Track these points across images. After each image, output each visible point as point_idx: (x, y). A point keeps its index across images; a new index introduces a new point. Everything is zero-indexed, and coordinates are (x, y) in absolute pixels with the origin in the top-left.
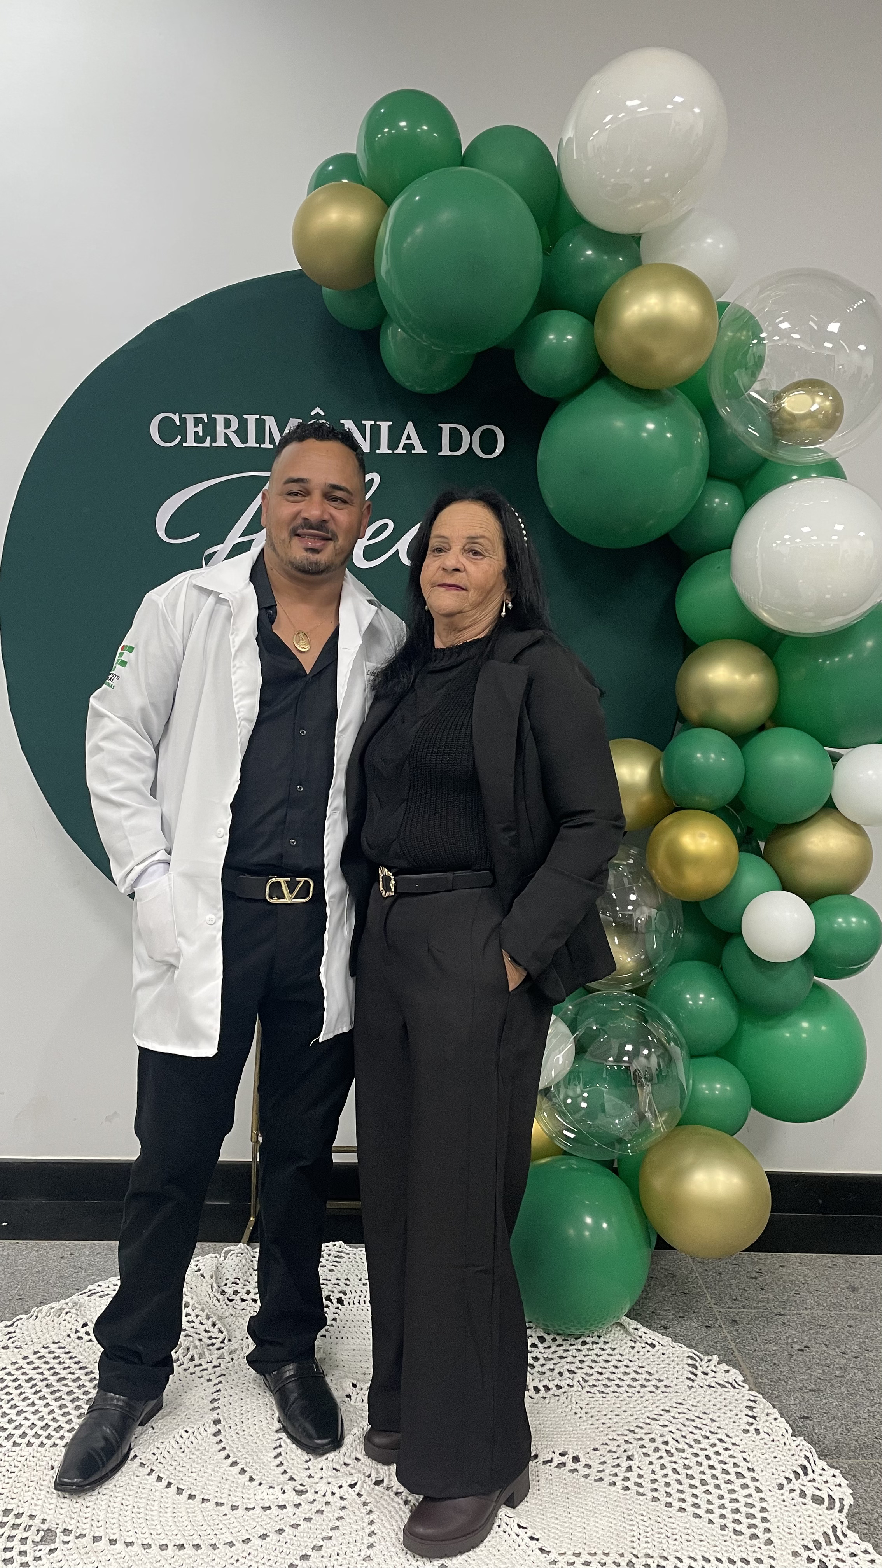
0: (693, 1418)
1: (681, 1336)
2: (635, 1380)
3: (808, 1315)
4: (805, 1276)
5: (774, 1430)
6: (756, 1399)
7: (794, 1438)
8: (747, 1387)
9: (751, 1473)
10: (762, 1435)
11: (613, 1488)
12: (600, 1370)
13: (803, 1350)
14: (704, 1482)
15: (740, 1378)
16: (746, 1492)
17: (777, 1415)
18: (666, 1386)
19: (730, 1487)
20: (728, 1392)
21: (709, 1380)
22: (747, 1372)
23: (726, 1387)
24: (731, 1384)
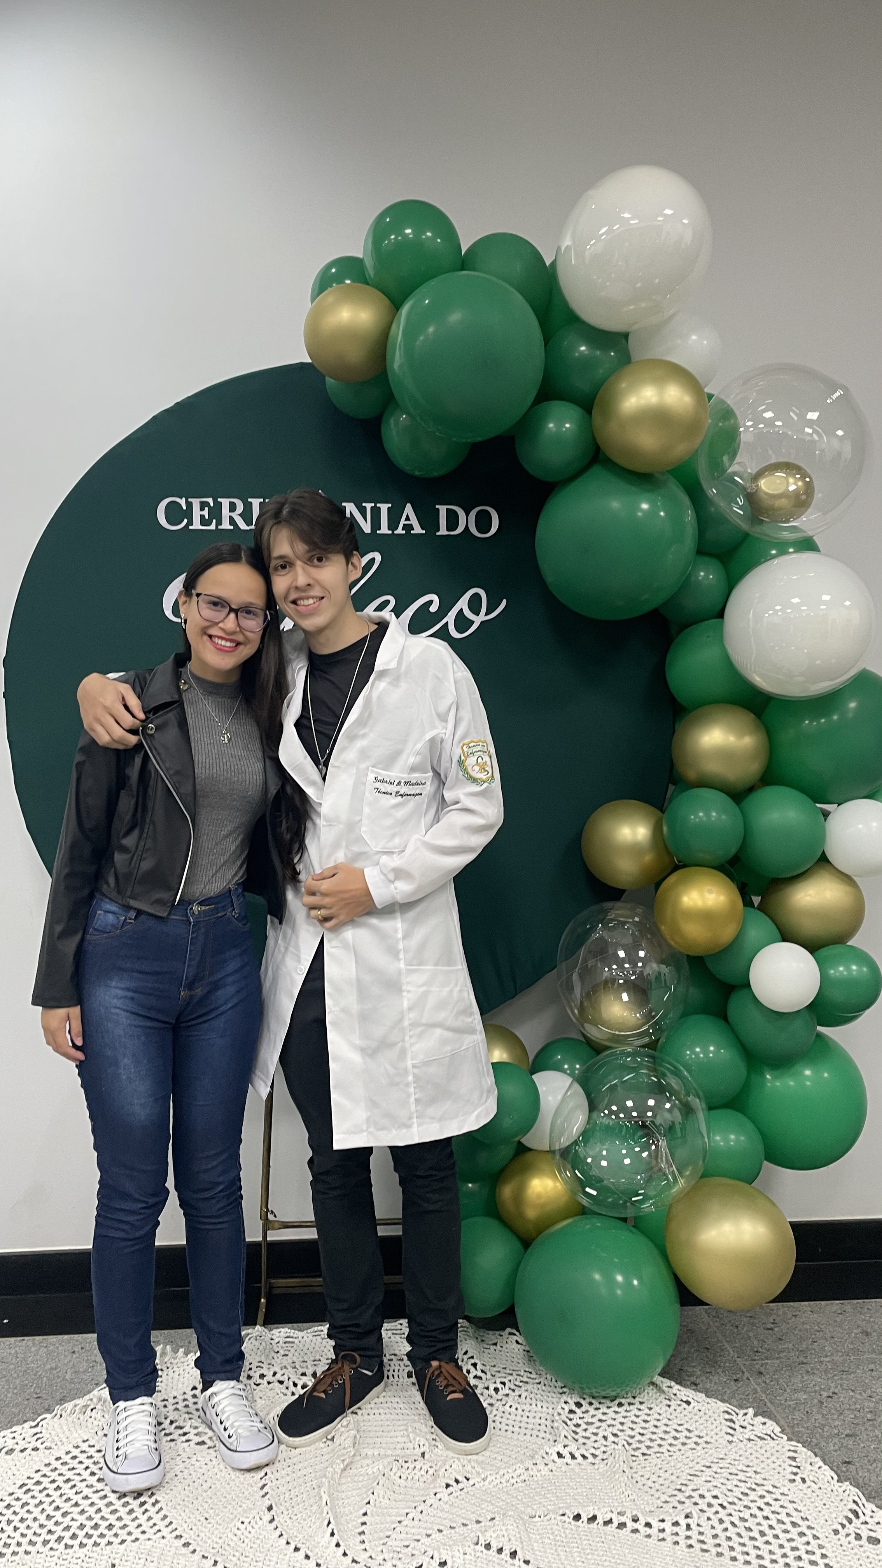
0: (736, 1472)
1: (712, 1391)
2: (675, 1438)
3: (829, 1362)
4: (818, 1323)
5: (820, 1478)
6: (796, 1449)
7: (840, 1484)
8: (785, 1437)
9: (806, 1522)
10: (808, 1483)
11: (677, 1547)
12: (642, 1431)
13: (831, 1397)
14: (762, 1533)
15: (778, 1430)
16: (804, 1539)
17: (821, 1464)
18: (706, 1442)
19: (788, 1536)
20: (768, 1444)
21: (748, 1434)
22: (782, 1422)
23: (764, 1439)
24: (770, 1436)
